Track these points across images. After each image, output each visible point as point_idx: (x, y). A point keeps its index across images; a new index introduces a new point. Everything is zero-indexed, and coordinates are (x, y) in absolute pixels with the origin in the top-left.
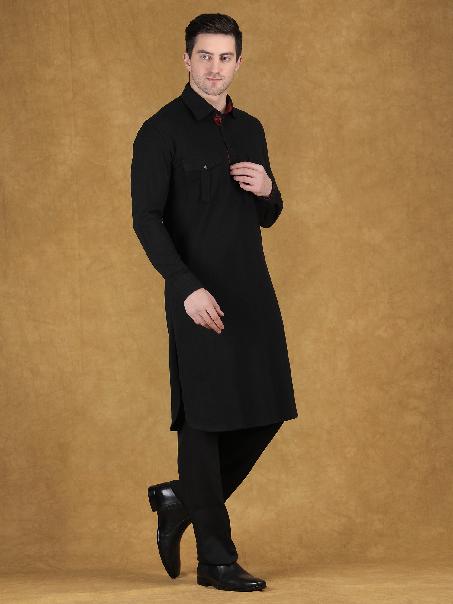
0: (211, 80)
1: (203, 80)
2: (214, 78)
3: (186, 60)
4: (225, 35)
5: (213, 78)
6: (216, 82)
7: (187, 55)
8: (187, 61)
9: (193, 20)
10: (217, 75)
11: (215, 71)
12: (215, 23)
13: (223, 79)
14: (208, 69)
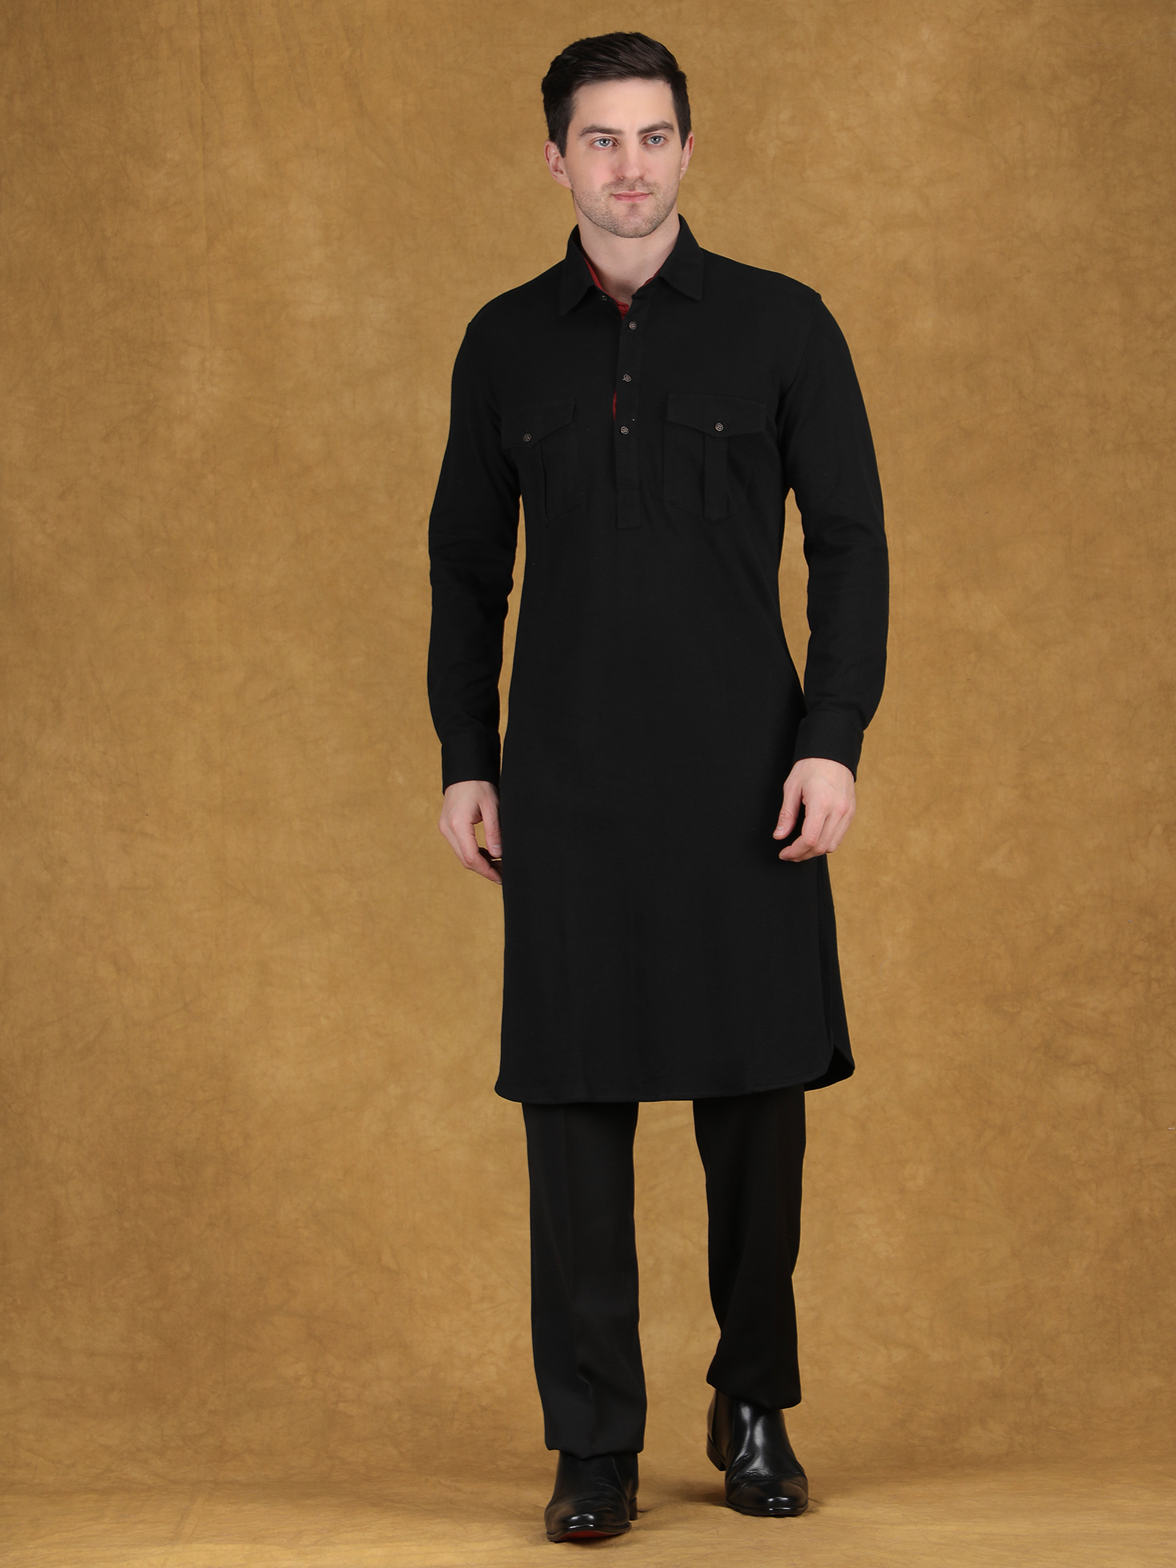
0: (623, 198)
1: (603, 200)
2: (632, 193)
3: (552, 160)
4: (645, 80)
5: (629, 192)
6: (638, 201)
7: (554, 150)
8: (554, 163)
9: (558, 58)
10: (639, 184)
11: (632, 173)
12: (617, 53)
13: (655, 192)
14: (613, 172)
